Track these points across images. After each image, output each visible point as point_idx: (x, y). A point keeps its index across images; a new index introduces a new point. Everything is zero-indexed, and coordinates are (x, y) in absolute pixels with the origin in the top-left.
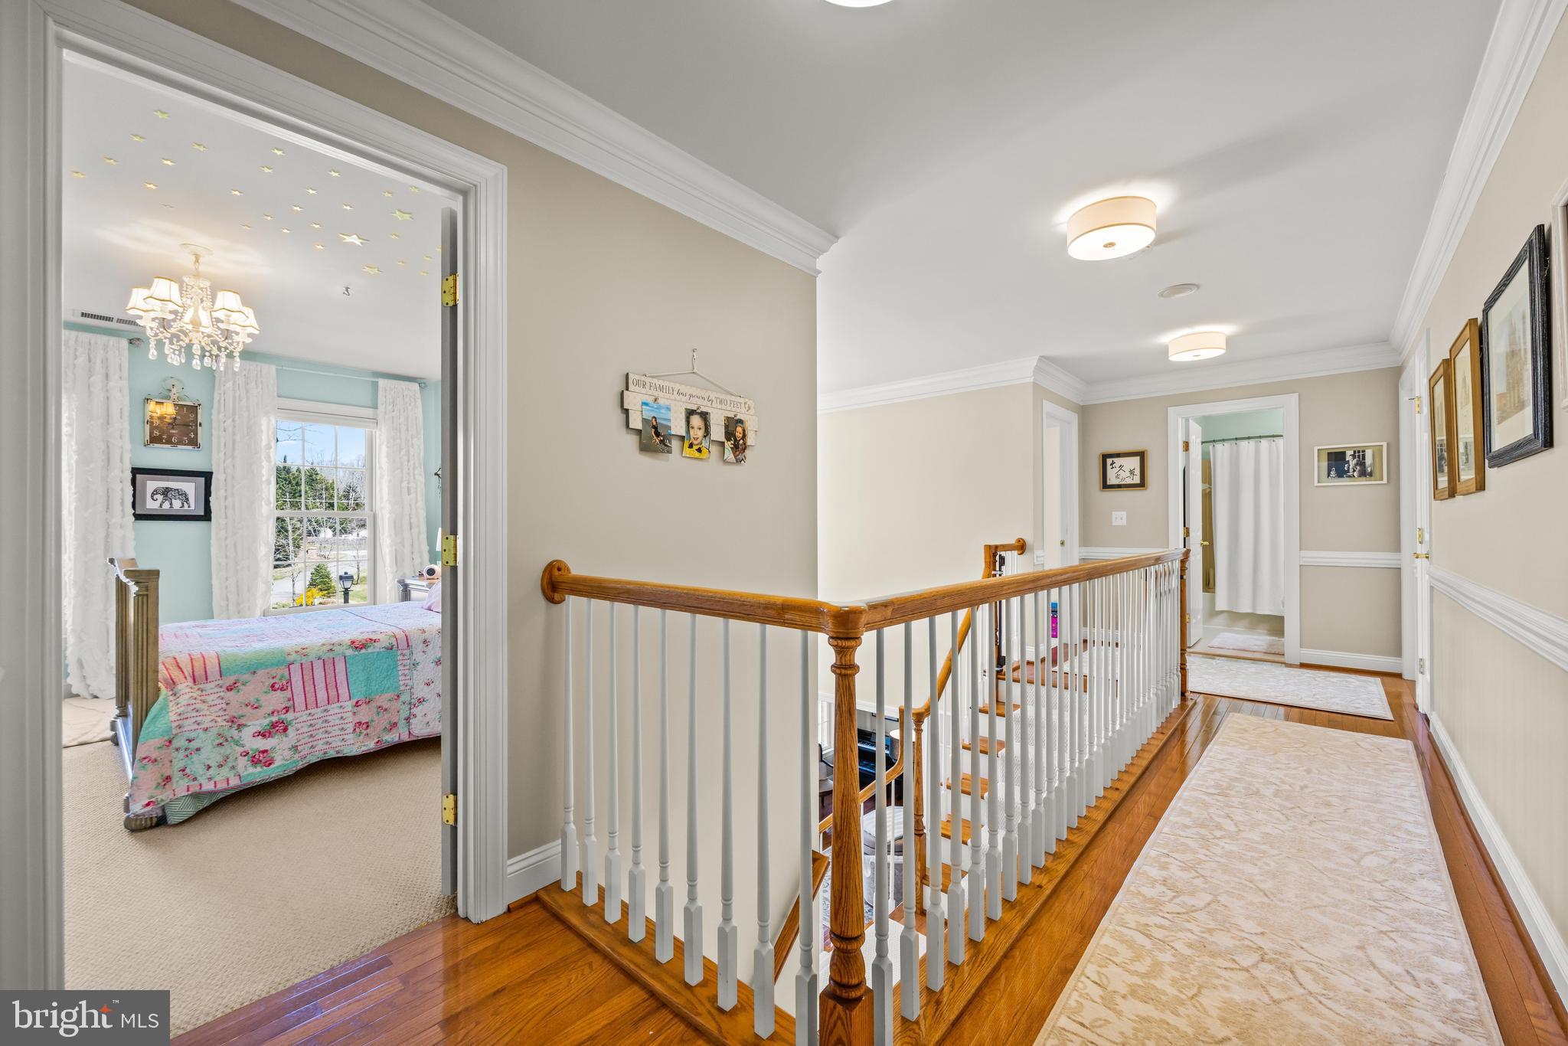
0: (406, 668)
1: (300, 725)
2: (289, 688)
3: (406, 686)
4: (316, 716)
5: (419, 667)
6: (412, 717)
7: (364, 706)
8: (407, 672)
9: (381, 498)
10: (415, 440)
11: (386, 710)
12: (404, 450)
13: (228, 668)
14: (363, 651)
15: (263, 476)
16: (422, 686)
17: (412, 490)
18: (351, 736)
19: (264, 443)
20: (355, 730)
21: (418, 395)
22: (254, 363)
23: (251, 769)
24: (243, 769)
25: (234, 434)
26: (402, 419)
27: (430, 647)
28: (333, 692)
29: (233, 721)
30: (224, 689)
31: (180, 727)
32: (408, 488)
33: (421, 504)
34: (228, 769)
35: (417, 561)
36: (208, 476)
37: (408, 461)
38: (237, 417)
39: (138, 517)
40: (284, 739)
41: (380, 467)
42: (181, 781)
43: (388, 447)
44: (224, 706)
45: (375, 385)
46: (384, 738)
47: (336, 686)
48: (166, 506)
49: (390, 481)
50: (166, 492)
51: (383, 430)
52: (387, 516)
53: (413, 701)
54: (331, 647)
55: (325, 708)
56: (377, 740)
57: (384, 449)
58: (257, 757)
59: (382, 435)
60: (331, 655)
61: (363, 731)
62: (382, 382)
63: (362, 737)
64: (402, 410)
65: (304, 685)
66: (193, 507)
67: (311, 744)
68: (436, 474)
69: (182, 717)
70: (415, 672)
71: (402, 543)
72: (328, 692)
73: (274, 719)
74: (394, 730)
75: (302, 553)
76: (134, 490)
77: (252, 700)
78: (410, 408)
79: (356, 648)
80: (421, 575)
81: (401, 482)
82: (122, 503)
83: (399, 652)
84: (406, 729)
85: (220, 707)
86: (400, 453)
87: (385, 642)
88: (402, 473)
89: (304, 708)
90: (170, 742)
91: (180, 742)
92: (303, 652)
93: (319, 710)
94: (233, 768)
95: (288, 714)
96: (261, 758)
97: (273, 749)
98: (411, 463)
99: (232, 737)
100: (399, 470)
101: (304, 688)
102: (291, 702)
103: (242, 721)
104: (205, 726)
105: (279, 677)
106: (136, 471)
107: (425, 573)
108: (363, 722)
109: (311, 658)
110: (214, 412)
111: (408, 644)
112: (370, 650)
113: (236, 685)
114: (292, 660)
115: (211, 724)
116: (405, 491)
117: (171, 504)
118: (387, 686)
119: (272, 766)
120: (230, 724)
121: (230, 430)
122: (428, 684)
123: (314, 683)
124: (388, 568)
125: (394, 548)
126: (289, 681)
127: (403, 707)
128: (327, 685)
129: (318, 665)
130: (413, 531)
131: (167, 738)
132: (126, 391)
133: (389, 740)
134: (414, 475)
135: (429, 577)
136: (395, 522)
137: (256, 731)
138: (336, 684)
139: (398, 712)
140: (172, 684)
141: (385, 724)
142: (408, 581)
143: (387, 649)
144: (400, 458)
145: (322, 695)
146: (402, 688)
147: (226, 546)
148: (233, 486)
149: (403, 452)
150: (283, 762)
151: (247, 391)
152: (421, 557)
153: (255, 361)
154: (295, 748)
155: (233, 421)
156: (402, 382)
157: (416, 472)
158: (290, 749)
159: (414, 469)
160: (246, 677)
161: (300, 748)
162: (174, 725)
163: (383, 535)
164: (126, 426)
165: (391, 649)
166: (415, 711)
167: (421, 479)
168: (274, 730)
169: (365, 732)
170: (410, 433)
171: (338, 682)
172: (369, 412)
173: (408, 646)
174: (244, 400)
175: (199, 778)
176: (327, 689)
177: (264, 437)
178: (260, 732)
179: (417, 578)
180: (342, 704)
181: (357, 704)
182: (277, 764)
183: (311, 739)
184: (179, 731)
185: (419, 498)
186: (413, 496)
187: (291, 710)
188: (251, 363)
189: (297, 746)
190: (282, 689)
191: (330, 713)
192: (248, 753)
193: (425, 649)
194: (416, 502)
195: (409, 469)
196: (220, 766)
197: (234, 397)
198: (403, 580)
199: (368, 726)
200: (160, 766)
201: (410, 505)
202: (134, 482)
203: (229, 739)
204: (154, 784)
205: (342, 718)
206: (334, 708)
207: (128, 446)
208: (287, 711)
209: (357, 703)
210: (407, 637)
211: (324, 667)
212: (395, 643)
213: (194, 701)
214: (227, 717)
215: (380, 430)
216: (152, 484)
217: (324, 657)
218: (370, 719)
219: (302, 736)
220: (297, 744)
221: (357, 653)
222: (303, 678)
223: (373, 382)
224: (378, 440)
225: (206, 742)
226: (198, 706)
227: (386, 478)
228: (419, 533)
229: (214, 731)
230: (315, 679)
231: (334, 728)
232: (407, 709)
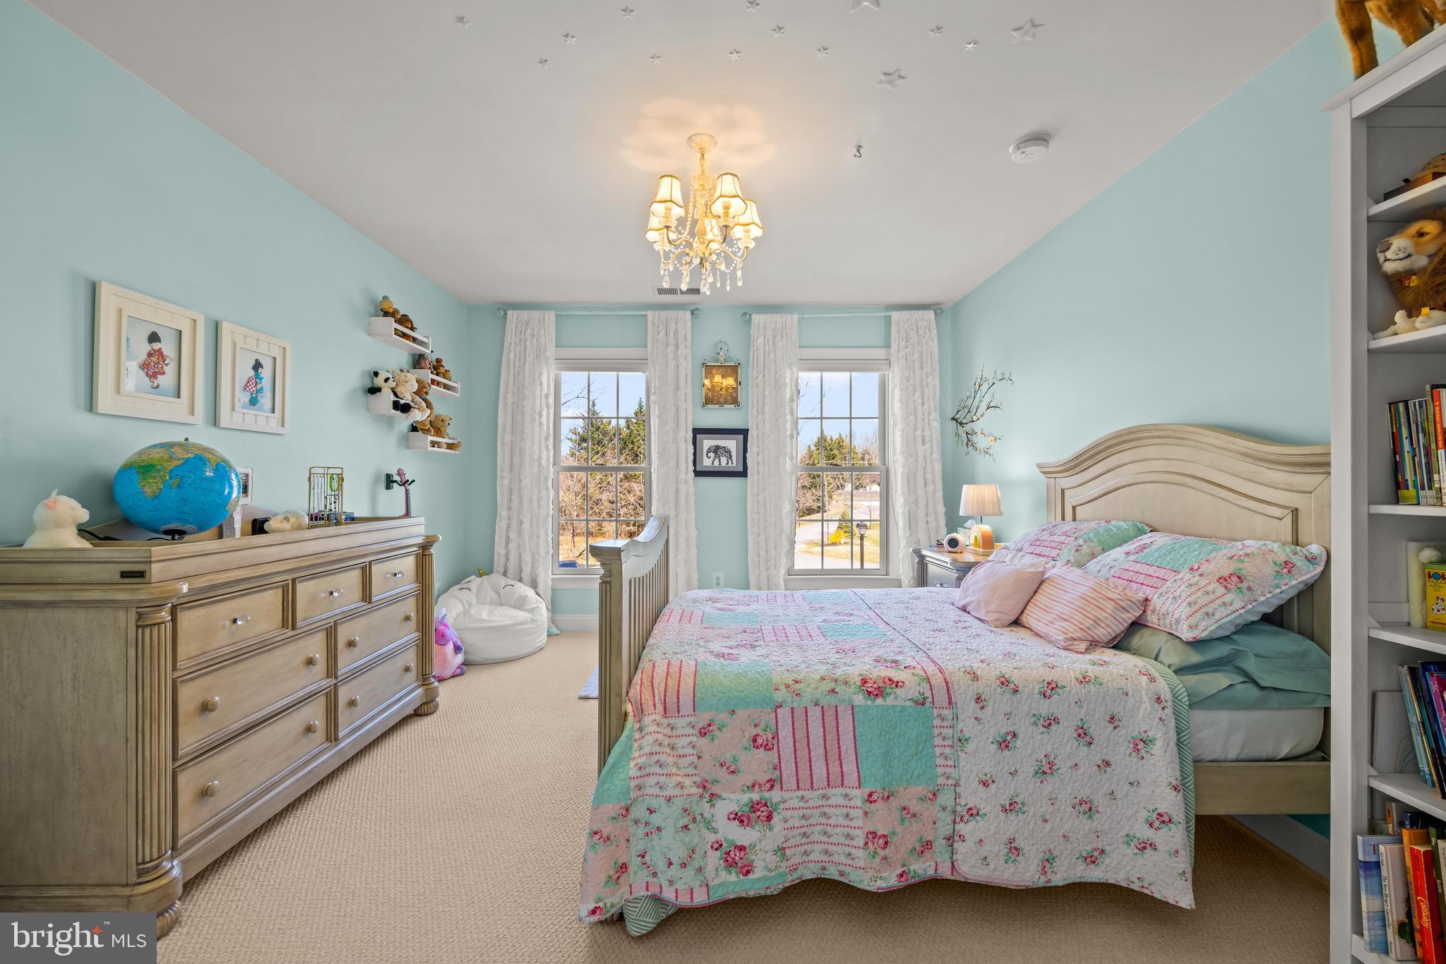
0: (946, 743)
1: (789, 813)
2: (776, 747)
3: (948, 778)
4: (810, 804)
5: (970, 747)
6: (957, 838)
7: (880, 804)
8: (947, 751)
9: (894, 451)
10: (929, 379)
11: (914, 815)
12: (918, 392)
13: (703, 698)
14: (879, 701)
15: (787, 430)
16: (975, 784)
17: (927, 440)
18: (860, 854)
19: (788, 396)
20: (866, 844)
21: (934, 324)
22: (780, 316)
23: (724, 875)
24: (713, 874)
25: (764, 390)
26: (916, 355)
27: (989, 709)
28: (834, 768)
29: (704, 787)
30: (696, 731)
31: (639, 787)
32: (923, 437)
33: (936, 456)
34: (692, 873)
35: (933, 525)
36: (744, 432)
37: (923, 404)
38: (766, 371)
39: (698, 473)
40: (768, 834)
41: (893, 414)
42: (640, 872)
43: (901, 390)
44: (695, 759)
45: (888, 319)
46: (912, 868)
47: (840, 755)
48: (717, 463)
49: (903, 431)
50: (716, 450)
51: (896, 370)
52: (900, 471)
53: (958, 808)
54: (832, 685)
55: (823, 792)
56: (899, 871)
57: (897, 392)
58: (732, 854)
59: (895, 377)
60: (833, 700)
61: (879, 850)
62: (895, 315)
63: (878, 860)
64: (916, 344)
65: (795, 746)
66: (735, 465)
67: (805, 847)
68: (953, 419)
69: (643, 773)
70: (962, 755)
71: (916, 502)
72: (827, 765)
73: (755, 796)
74: (928, 854)
75: (834, 502)
76: (695, 449)
77: (728, 757)
78: (924, 341)
79: (869, 693)
80: (940, 545)
81: (915, 430)
82: (687, 461)
83: (936, 712)
84: (947, 856)
85: (689, 759)
86: (914, 395)
87: (912, 688)
88: (916, 419)
89: (794, 787)
90: (627, 810)
91: (638, 812)
92: (794, 688)
93: (815, 793)
94: (700, 870)
95: (773, 792)
96: (736, 859)
97: (753, 846)
98: (926, 406)
99: (702, 814)
100: (913, 417)
101: (795, 750)
102: (778, 772)
103: (715, 790)
104: (668, 793)
105: (762, 726)
106: (697, 431)
107: (945, 542)
108: (880, 833)
109: (806, 700)
110: (750, 370)
111: (950, 699)
112: (890, 701)
113: (711, 728)
114: (780, 700)
115: (677, 791)
116: (919, 440)
117: (720, 461)
118: (916, 774)
119: (751, 876)
120: (701, 790)
121: (761, 386)
122: (985, 784)
123: (808, 745)
124: (901, 532)
125: (907, 508)
126: (776, 736)
127: (942, 815)
128: (826, 752)
129: (815, 714)
130: (928, 487)
131: (623, 804)
132: (689, 357)
133: (920, 872)
134: (929, 421)
135: (951, 549)
136: (908, 478)
137: (731, 810)
138: (840, 752)
139: (935, 823)
140: (640, 711)
141: (912, 841)
142: (924, 552)
143: (917, 703)
144: (914, 402)
145: (819, 769)
146: (941, 780)
147: (758, 502)
148: (763, 442)
149: (917, 394)
150: (765, 873)
151: (774, 345)
152: (937, 520)
153: (781, 313)
154: (781, 850)
155: (764, 376)
156: (915, 312)
157: (931, 418)
158: (775, 852)
159: (929, 413)
160: (723, 717)
161: (788, 852)
162: (633, 783)
163: (896, 492)
164: (689, 390)
165: (923, 704)
166: (961, 827)
167: (936, 425)
168: (753, 816)
169: (882, 853)
170: (925, 370)
171: (843, 749)
172: (881, 353)
173: (950, 702)
174: (772, 354)
175: (659, 874)
176: (826, 760)
177: (788, 390)
178: (736, 814)
179: (936, 549)
180: (848, 791)
181: (870, 799)
182: (757, 874)
183: (804, 840)
184: (638, 793)
185: (935, 449)
186: (928, 446)
187: (777, 786)
188: (778, 315)
189: (784, 849)
190: (767, 748)
191: (829, 802)
192: (721, 845)
193: (979, 714)
194: (931, 454)
195: (923, 414)
196: (684, 865)
197: (765, 352)
198: (920, 551)
199: (886, 843)
200: (613, 847)
201: (925, 458)
202: (694, 443)
203: (699, 818)
204: (603, 876)
205: (847, 815)
206: (836, 795)
207: (690, 409)
208: (772, 787)
209: (870, 795)
210: (947, 683)
211: (823, 719)
212: (928, 694)
213: (658, 749)
214: (697, 779)
215: (893, 371)
216: (708, 443)
217: (823, 702)
218: (890, 830)
219: (791, 833)
220: (784, 845)
221: (869, 702)
222: (794, 733)
223: (886, 316)
224: (891, 384)
225: (668, 817)
226: (662, 758)
227: (899, 426)
228: (935, 491)
229: (679, 803)
230: (811, 738)
231: (838, 830)
232: (949, 820)
